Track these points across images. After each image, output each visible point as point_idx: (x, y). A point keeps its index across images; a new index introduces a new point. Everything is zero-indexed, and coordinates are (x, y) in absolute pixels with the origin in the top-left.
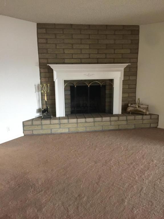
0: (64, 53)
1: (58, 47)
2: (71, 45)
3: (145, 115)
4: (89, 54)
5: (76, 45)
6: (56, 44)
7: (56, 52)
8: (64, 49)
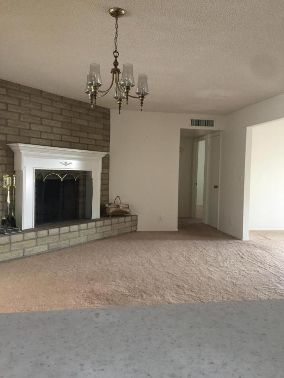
0: (30, 129)
1: (22, 119)
2: (39, 119)
3: (127, 216)
4: (62, 135)
5: (46, 120)
6: (20, 114)
7: (19, 127)
8: (30, 123)
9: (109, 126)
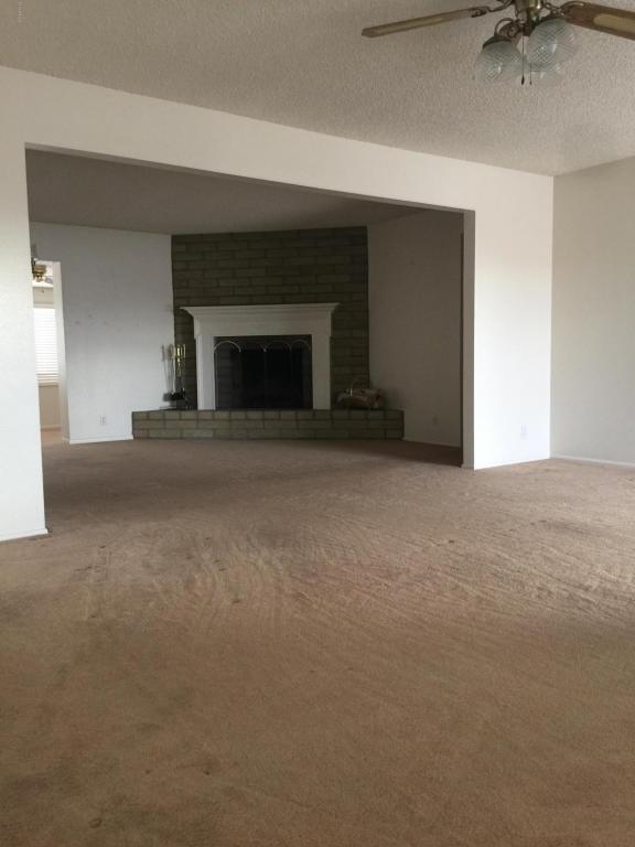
0: (219, 286)
1: (206, 276)
3: (372, 409)
4: (267, 286)
5: (240, 270)
6: (204, 271)
9: (365, 255)
